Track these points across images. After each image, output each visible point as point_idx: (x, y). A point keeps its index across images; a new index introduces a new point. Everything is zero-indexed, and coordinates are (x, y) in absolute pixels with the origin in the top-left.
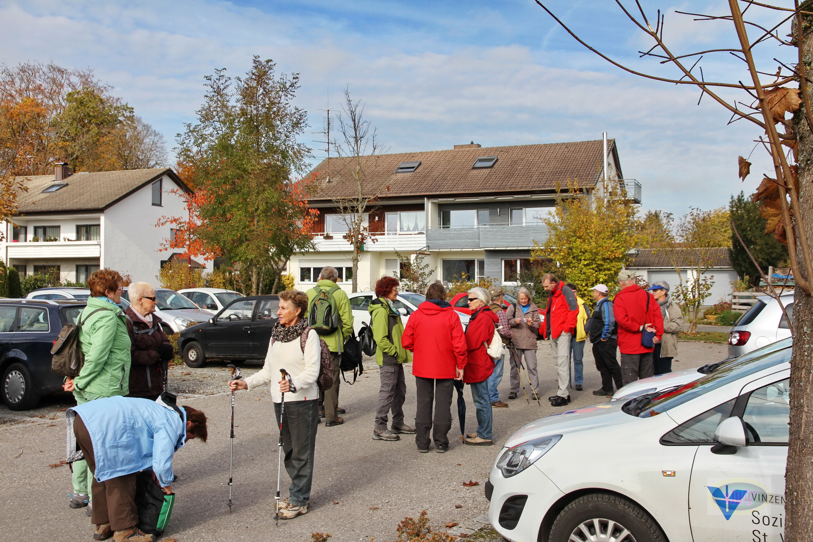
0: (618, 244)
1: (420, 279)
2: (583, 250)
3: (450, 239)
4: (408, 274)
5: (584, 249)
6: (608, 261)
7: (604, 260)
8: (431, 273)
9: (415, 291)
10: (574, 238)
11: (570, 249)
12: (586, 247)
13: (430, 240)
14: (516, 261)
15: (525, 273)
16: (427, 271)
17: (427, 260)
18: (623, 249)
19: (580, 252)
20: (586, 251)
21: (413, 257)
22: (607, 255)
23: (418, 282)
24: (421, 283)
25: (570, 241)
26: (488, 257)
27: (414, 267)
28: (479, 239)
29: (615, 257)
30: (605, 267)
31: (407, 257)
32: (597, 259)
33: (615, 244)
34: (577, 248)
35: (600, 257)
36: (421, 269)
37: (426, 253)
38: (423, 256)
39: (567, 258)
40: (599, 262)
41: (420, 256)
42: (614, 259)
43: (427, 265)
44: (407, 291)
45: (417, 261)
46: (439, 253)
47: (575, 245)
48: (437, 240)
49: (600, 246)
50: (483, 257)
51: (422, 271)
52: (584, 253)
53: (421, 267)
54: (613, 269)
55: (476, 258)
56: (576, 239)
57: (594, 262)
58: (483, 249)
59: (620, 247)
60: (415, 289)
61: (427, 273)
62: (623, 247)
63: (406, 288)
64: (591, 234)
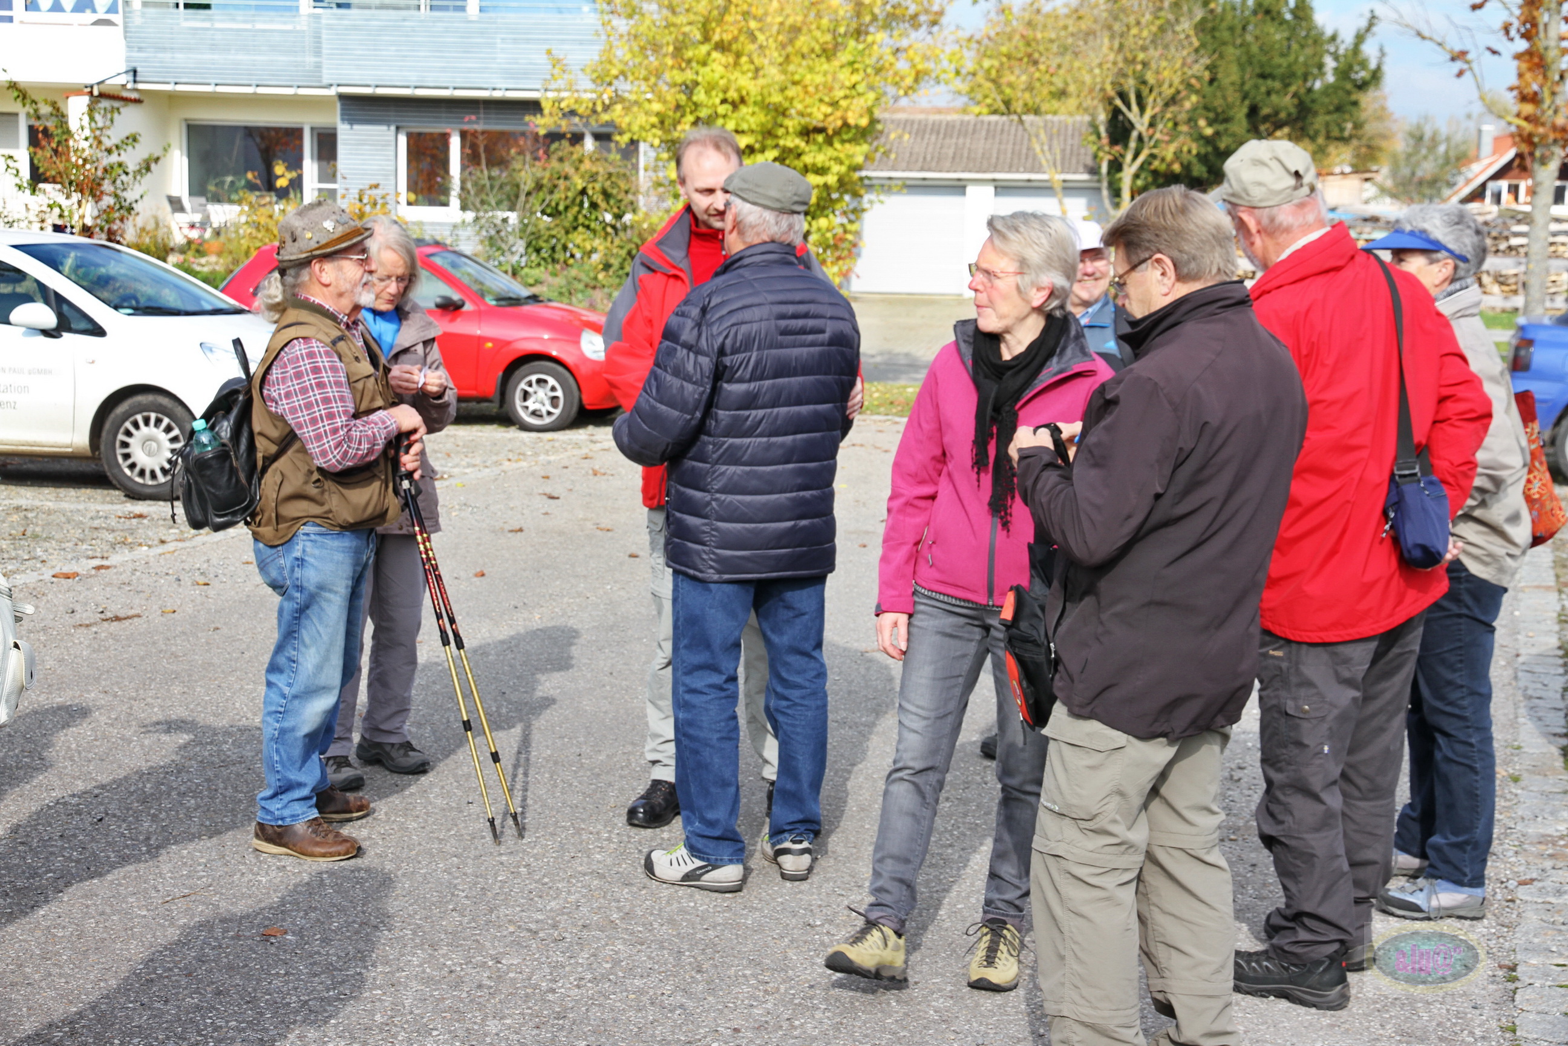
0: (855, 78)
1: (107, 186)
2: (732, 95)
3: (214, 48)
4: (61, 167)
5: (738, 90)
6: (820, 138)
7: (807, 133)
8: (147, 167)
9: (87, 231)
10: (704, 49)
11: (689, 89)
12: (744, 82)
13: (140, 49)
14: (445, 138)
15: (490, 178)
16: (132, 158)
17: (129, 120)
18: (871, 96)
19: (724, 101)
20: (743, 100)
21: (76, 109)
22: (818, 114)
23: (97, 198)
24: (108, 201)
25: (689, 61)
26: (350, 118)
27: (81, 141)
28: (318, 52)
29: (846, 125)
30: (808, 159)
31: (54, 104)
32: (781, 131)
33: (846, 77)
34: (710, 88)
35: (792, 124)
36: (109, 151)
37: (125, 94)
38: (116, 104)
39: (676, 123)
40: (792, 142)
41: (105, 104)
42: (837, 132)
43: (134, 139)
44: (58, 229)
45: (92, 119)
46: (173, 100)
47: (705, 74)
48: (164, 49)
49: (795, 83)
50: (333, 118)
51: (114, 158)
52: (735, 106)
53: (107, 143)
54: (836, 168)
55: (308, 121)
56: (709, 54)
57: (770, 142)
58: (332, 92)
59: (861, 88)
60: (89, 222)
61: (131, 167)
62: (871, 88)
63: (53, 218)
64: (761, 38)
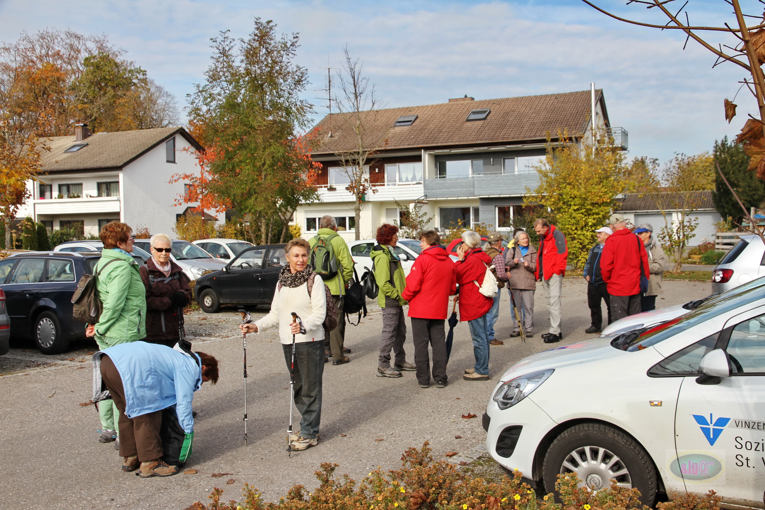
0: (606, 190)
1: (419, 226)
2: (572, 196)
3: (446, 188)
4: (407, 222)
5: (574, 194)
6: (597, 206)
7: (593, 204)
8: (429, 221)
9: (414, 238)
10: (565, 185)
11: (561, 195)
12: (576, 192)
13: (428, 190)
14: (509, 208)
15: (518, 219)
16: (425, 219)
17: (425, 209)
18: (611, 194)
19: (570, 197)
20: (576, 197)
21: (412, 206)
22: (596, 199)
23: (416, 230)
24: (419, 230)
25: (561, 188)
26: (482, 204)
27: (413, 215)
28: (474, 187)
29: (603, 202)
30: (594, 211)
31: (406, 206)
32: (586, 204)
33: (604, 190)
34: (567, 194)
35: (589, 202)
36: (420, 217)
37: (424, 202)
38: (421, 205)
39: (558, 204)
40: (588, 207)
41: (418, 205)
42: (602, 203)
43: (425, 214)
44: (406, 238)
45: (415, 209)
46: (436, 202)
47: (565, 191)
48: (433, 189)
49: (589, 192)
50: (478, 205)
51: (421, 219)
52: (574, 199)
53: (419, 215)
54: (601, 213)
55: (471, 206)
56: (566, 186)
57: (583, 207)
58: (477, 197)
59: (608, 192)
60: (414, 236)
61: (425, 221)
62: (610, 192)
63: (406, 235)
64: (580, 181)
